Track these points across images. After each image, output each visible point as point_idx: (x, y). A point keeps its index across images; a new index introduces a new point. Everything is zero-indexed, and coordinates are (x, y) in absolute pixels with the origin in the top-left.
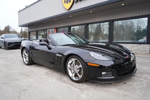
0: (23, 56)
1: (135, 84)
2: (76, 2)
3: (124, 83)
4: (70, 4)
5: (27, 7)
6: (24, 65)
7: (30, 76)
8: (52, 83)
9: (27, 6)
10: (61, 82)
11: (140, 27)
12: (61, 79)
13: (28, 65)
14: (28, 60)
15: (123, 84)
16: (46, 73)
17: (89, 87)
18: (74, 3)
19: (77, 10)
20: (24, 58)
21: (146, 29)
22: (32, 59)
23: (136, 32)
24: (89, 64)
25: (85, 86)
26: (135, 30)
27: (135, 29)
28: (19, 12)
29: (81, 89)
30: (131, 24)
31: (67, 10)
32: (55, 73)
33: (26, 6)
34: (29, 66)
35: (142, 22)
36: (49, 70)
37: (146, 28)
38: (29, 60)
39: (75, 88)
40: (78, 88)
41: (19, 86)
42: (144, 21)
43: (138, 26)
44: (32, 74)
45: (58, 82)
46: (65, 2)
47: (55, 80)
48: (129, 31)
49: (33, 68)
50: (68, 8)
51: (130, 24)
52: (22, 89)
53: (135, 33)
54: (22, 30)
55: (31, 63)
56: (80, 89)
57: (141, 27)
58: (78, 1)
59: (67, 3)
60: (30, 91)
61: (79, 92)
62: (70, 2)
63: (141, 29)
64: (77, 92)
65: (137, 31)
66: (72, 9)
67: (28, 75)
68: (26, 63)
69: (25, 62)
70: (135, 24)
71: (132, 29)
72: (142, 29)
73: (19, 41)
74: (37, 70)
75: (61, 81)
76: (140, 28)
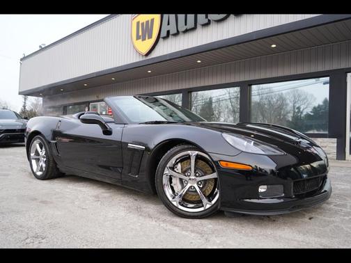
0: (32, 155)
1: (337, 219)
2: (164, 38)
3: (310, 219)
4: (150, 42)
5: (42, 49)
6: (31, 180)
7: (51, 203)
8: (117, 219)
9: (43, 47)
10: (141, 217)
11: (299, 108)
12: (138, 209)
13: (43, 178)
14: (44, 165)
15: (307, 219)
16: (97, 197)
17: (220, 227)
18: (161, 40)
19: (166, 55)
20: (34, 162)
21: (312, 114)
22: (56, 164)
23: (290, 119)
24: (223, 164)
25: (211, 226)
26: (289, 115)
27: (289, 112)
28: (21, 60)
29: (201, 234)
30: (279, 102)
31: (141, 56)
32: (120, 196)
33: (40, 47)
34: (45, 182)
35: (303, 97)
36: (103, 191)
37: (311, 112)
38: (47, 167)
39: (183, 230)
40: (192, 231)
41: (21, 226)
42: (308, 97)
43: (294, 107)
44: (56, 198)
45: (133, 218)
46: (138, 38)
47: (122, 213)
48: (276, 117)
49: (58, 186)
50: (145, 51)
51: (277, 100)
52: (31, 234)
53: (289, 121)
54: (24, 106)
55: (53, 172)
56: (198, 233)
57: (301, 110)
58: (170, 36)
59: (144, 39)
60: (55, 240)
61: (199, 241)
62: (150, 37)
63: (302, 113)
64: (193, 241)
65: (293, 117)
66: (155, 54)
67: (44, 202)
68: (39, 173)
69: (35, 170)
70: (288, 101)
71: (282, 113)
72: (304, 113)
73: (18, 128)
74: (68, 190)
75: (140, 215)
76: (298, 112)
